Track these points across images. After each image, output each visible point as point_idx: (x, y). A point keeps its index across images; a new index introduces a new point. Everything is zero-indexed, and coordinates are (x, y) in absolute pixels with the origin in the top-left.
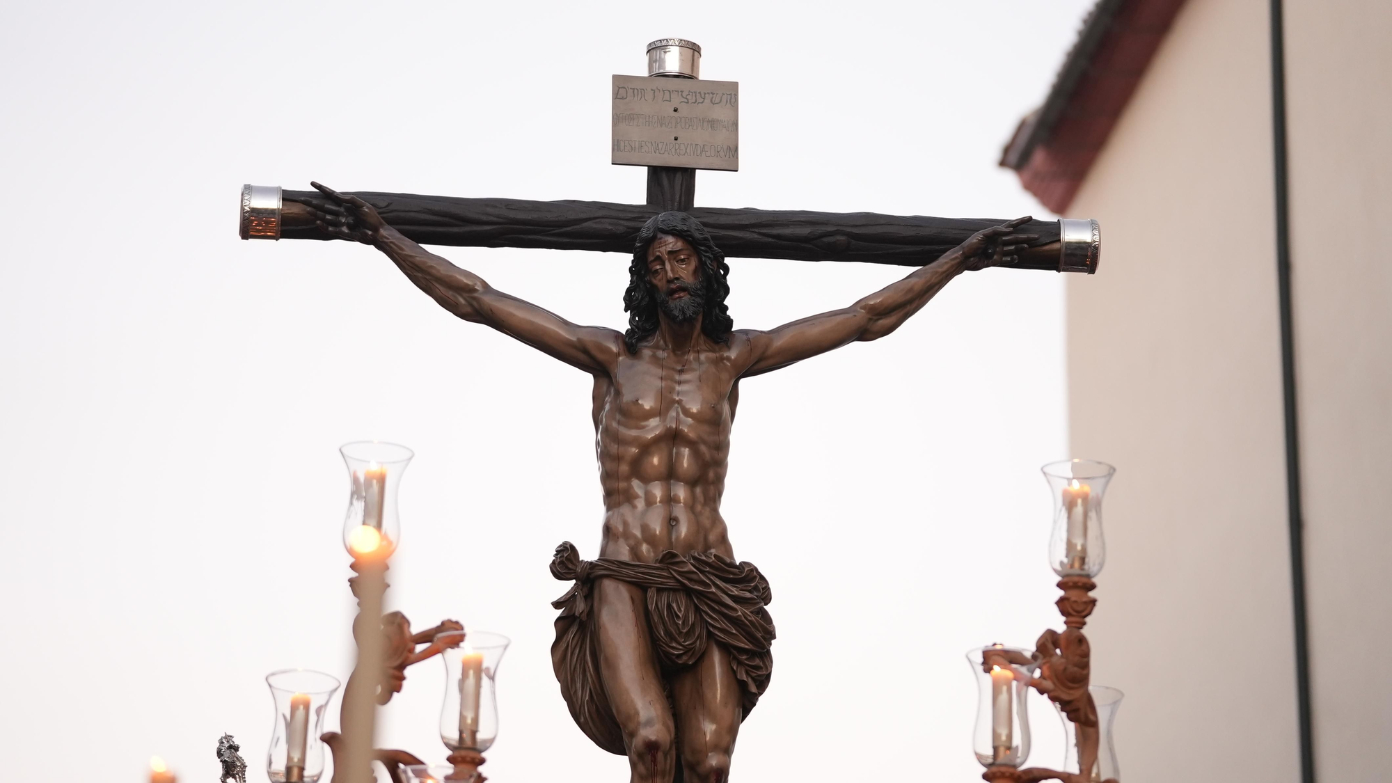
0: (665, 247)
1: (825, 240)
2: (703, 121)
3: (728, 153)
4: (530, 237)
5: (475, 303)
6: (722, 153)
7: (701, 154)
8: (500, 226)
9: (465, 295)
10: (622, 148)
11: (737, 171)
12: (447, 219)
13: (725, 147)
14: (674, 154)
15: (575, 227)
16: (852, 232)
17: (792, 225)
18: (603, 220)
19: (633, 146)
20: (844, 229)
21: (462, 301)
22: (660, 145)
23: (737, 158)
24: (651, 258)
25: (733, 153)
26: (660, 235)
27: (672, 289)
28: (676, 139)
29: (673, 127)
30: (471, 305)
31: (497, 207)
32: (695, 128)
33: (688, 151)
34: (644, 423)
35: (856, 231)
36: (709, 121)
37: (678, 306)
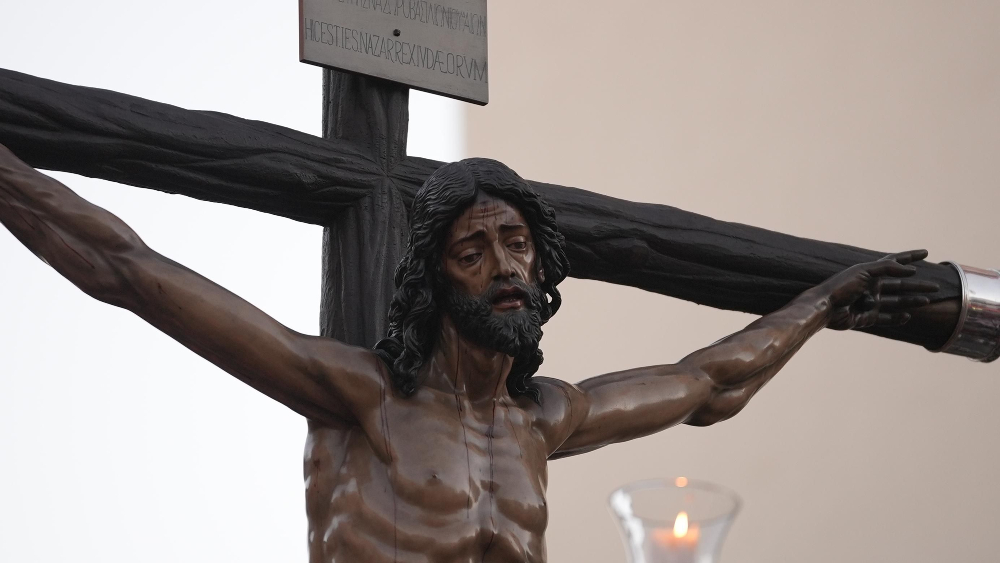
0: (492, 219)
1: (615, 243)
2: (436, 9)
3: (473, 72)
4: (161, 167)
5: (125, 270)
6: (463, 69)
7: (434, 65)
8: (121, 141)
9: (108, 253)
10: (318, 35)
11: (484, 104)
12: (35, 116)
13: (469, 61)
14: (394, 59)
15: (238, 161)
16: (656, 237)
17: (566, 209)
18: (282, 156)
19: (335, 36)
20: (644, 229)
21: (99, 261)
22: (374, 40)
23: (487, 82)
24: (462, 235)
25: (481, 72)
26: (482, 197)
27: (504, 291)
28: (397, 33)
29: (393, 12)
30: (117, 272)
31: (115, 106)
32: (424, 19)
33: (415, 57)
34: (450, 517)
35: (662, 234)
36: (444, 11)
37: (511, 323)
